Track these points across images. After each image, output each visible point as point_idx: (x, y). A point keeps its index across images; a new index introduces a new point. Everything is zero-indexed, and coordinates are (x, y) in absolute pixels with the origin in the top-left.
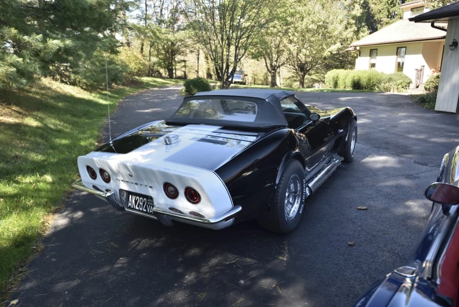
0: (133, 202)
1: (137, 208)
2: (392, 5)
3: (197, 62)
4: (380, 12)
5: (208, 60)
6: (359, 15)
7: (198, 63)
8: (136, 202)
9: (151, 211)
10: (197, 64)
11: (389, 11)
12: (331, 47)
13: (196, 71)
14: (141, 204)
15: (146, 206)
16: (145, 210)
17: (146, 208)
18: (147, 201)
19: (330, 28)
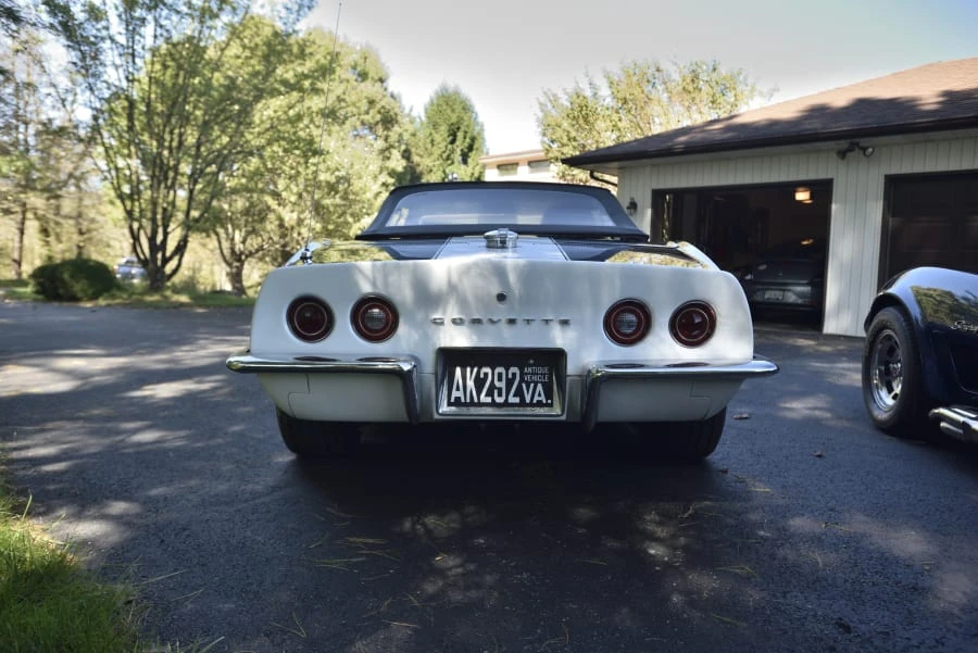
0: (470, 384)
1: (484, 398)
2: (449, 162)
3: (17, 238)
4: (431, 171)
5: (48, 236)
6: (400, 169)
7: (21, 241)
8: (479, 383)
9: (536, 398)
10: (17, 245)
11: (444, 172)
12: (363, 221)
13: (14, 261)
14: (502, 385)
15: (520, 387)
16: (513, 400)
17: (519, 393)
18: (522, 375)
19: (357, 185)
